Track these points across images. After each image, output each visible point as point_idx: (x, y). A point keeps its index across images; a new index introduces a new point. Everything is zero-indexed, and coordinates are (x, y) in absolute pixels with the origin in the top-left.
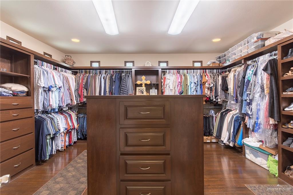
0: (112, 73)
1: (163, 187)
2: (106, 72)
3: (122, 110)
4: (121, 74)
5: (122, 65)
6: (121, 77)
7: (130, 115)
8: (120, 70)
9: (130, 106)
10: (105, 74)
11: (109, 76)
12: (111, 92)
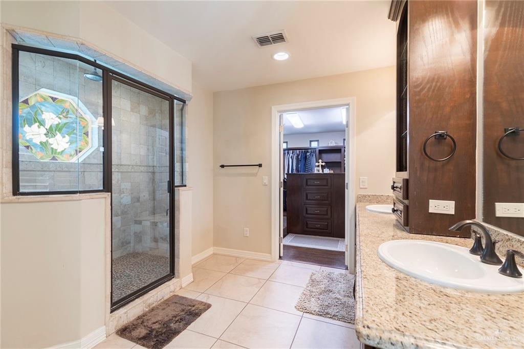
0: (298, 152)
1: (326, 223)
2: (293, 152)
3: (305, 181)
4: (306, 154)
5: (307, 145)
6: (306, 157)
7: (309, 183)
8: (306, 150)
9: (310, 179)
10: (293, 154)
11: (296, 155)
12: (297, 170)
